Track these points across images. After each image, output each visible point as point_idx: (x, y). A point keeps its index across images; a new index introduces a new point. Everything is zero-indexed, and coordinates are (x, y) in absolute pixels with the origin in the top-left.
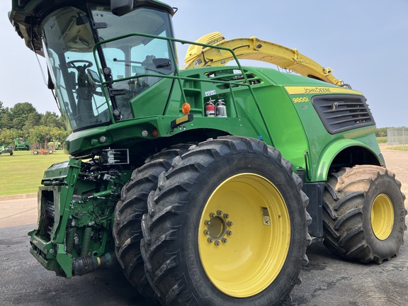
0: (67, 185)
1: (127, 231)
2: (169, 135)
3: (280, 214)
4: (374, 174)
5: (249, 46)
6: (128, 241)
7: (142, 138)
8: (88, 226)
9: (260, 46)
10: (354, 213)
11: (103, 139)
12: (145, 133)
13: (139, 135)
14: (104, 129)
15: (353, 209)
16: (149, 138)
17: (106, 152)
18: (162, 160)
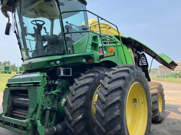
0: (41, 86)
1: (78, 111)
2: (98, 62)
3: (143, 102)
4: (158, 85)
5: (106, 27)
6: (81, 117)
7: (83, 63)
8: (48, 110)
9: (110, 28)
10: (154, 101)
11: (58, 62)
12: (84, 61)
13: (81, 61)
14: (60, 57)
15: (154, 100)
16: (86, 63)
17: (60, 69)
18: (93, 75)
